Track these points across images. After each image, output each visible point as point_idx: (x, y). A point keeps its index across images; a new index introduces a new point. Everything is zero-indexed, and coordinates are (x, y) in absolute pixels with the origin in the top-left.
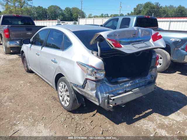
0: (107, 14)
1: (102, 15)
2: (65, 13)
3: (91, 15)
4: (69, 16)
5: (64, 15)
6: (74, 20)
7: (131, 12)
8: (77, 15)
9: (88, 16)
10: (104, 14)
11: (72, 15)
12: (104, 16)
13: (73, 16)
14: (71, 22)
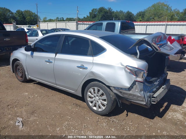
0: (63, 18)
1: (58, 18)
2: (16, 16)
3: (46, 18)
4: (22, 19)
5: (15, 18)
6: (27, 23)
7: (87, 16)
8: (30, 18)
9: (42, 20)
10: (59, 18)
11: (24, 18)
12: (59, 19)
13: (26, 19)
14: (25, 26)
